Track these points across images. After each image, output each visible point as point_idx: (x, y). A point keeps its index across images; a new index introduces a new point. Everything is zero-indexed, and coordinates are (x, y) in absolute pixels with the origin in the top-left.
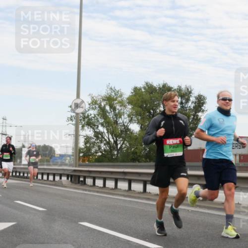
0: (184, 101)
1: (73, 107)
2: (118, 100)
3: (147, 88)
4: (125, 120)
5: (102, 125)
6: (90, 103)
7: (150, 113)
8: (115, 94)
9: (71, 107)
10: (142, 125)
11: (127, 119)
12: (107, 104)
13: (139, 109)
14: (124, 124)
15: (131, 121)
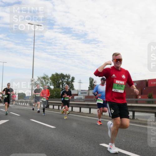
0: (68, 79)
3: (56, 74)
5: (41, 86)
7: (57, 82)
8: (46, 76)
10: (54, 86)
12: (43, 80)
15: (51, 85)
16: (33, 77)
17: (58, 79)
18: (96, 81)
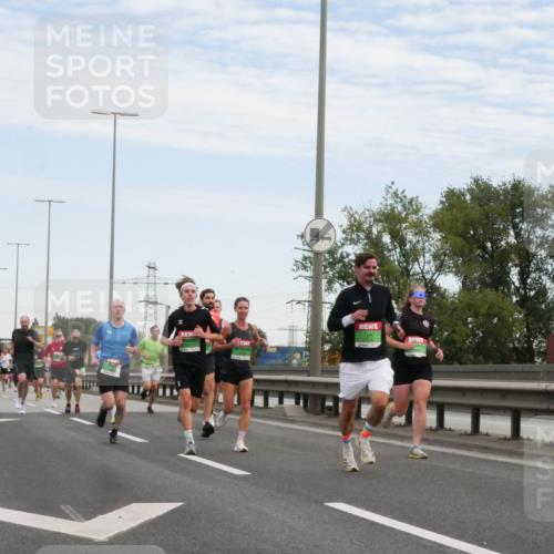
1: (308, 237)
2: (410, 220)
3: (477, 191)
4: (427, 267)
6: (345, 227)
7: (484, 249)
8: (404, 206)
9: (302, 236)
10: (466, 277)
11: (432, 263)
12: (384, 231)
13: (460, 241)
14: (424, 277)
16: (319, 212)
17: (489, 223)
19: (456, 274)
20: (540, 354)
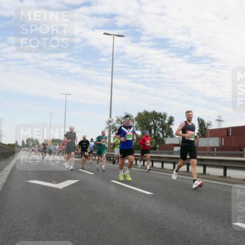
0: (163, 120)
3: (145, 113)
9: (107, 122)
13: (141, 124)
16: (110, 117)
17: (148, 120)
18: (211, 123)
19: (140, 131)
20: (158, 148)
